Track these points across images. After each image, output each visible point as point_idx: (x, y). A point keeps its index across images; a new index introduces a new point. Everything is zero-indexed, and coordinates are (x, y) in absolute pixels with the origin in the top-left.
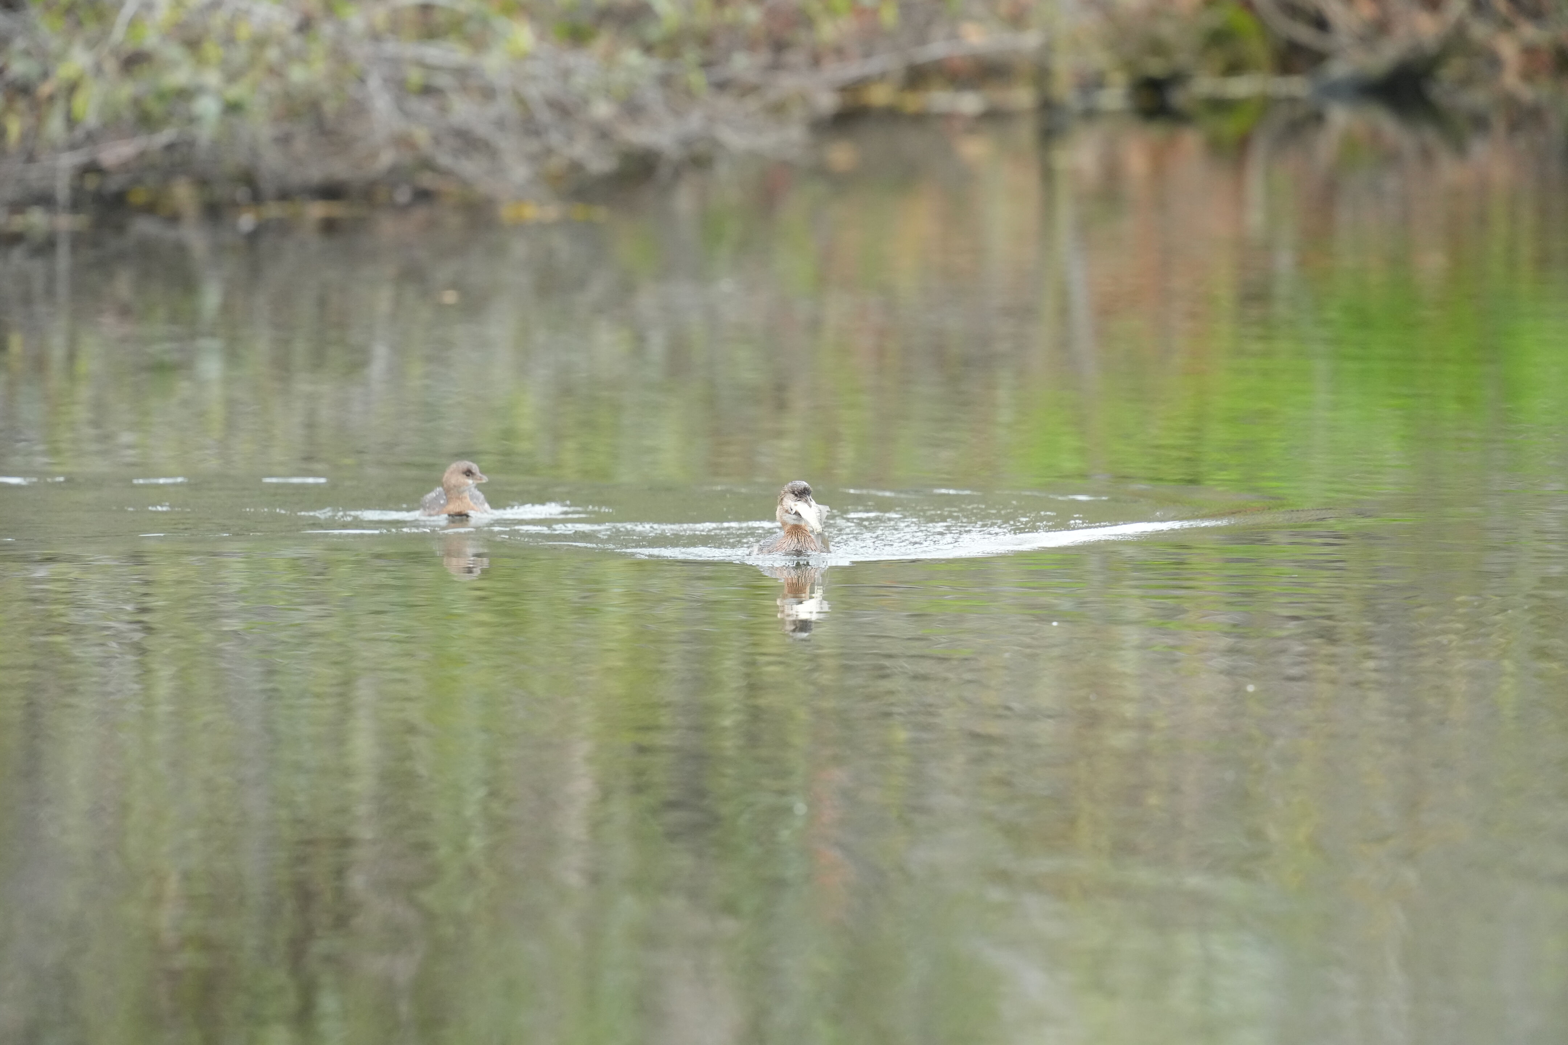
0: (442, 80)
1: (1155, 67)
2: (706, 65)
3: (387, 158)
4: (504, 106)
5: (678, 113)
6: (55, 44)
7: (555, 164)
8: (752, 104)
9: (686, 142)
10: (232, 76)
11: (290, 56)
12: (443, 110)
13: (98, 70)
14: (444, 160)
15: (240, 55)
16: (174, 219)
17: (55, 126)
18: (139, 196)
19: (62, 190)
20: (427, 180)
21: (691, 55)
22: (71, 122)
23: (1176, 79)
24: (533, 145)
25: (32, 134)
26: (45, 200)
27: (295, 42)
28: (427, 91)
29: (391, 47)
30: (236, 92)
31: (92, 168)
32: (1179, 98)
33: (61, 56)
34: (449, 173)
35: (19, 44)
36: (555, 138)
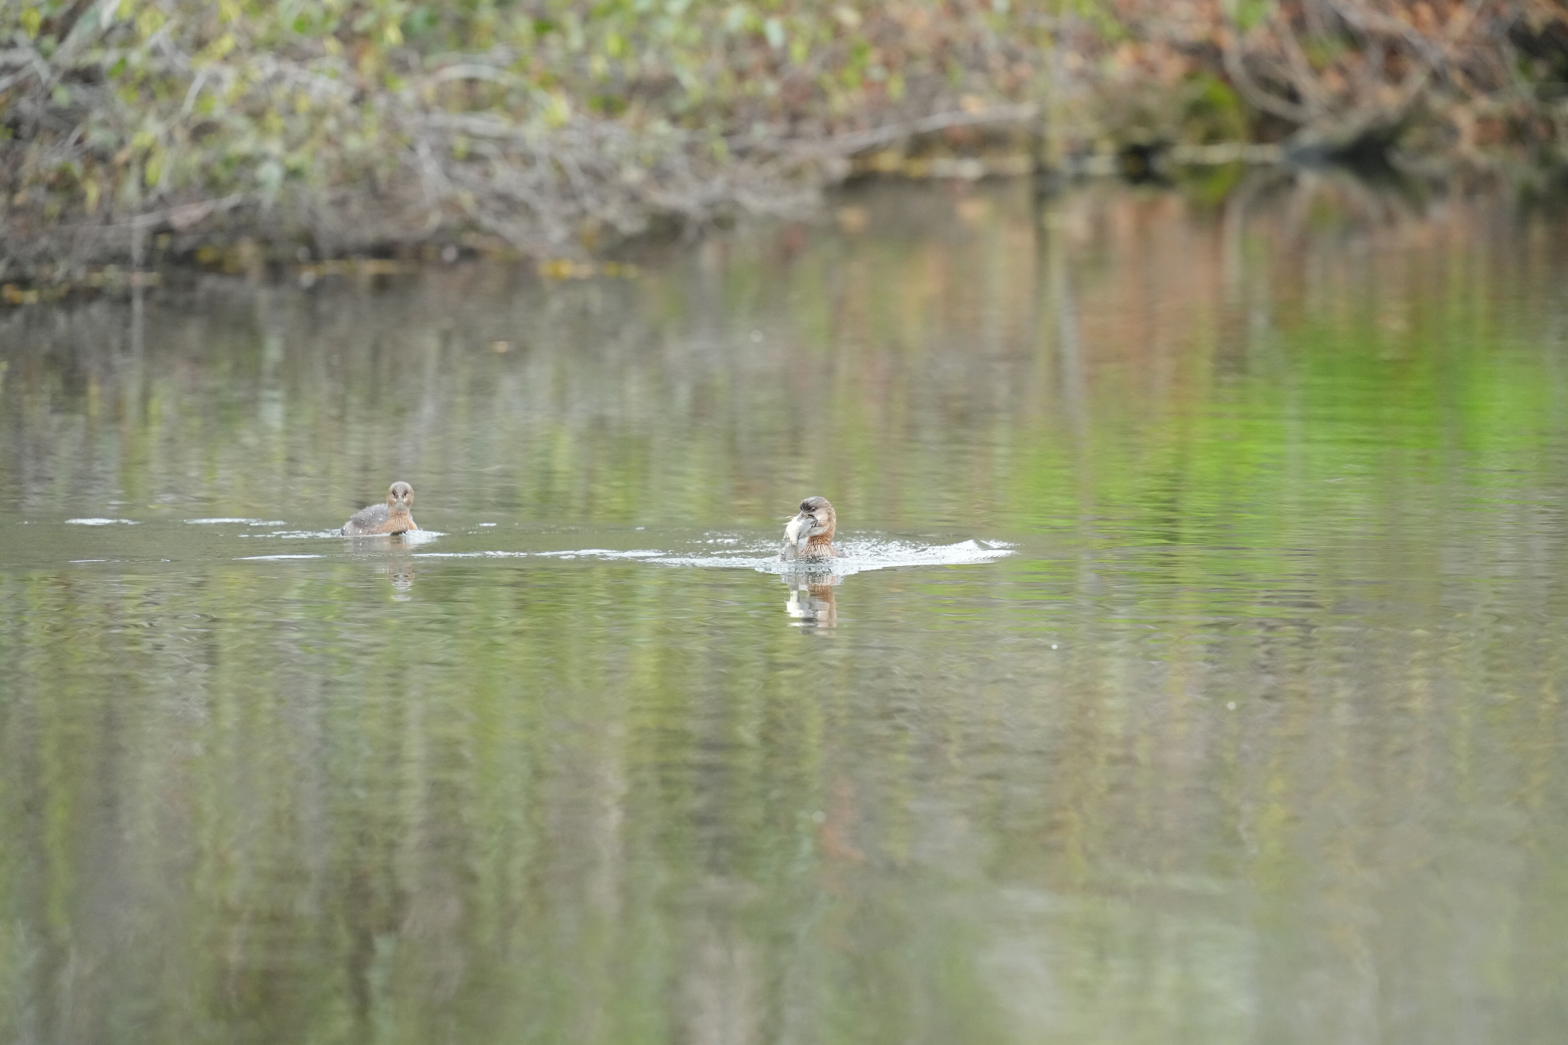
0: (485, 148)
1: (1141, 136)
2: (728, 134)
3: (435, 220)
4: (543, 171)
5: (702, 178)
6: (130, 115)
7: (590, 224)
8: (770, 169)
9: (710, 205)
10: (293, 146)
11: (345, 127)
12: (487, 175)
13: (170, 139)
14: (487, 221)
15: (300, 125)
16: (240, 274)
17: (130, 190)
18: (207, 255)
19: (137, 249)
20: (471, 240)
21: (714, 125)
22: (145, 187)
23: (1160, 146)
24: (571, 208)
25: (109, 198)
26: (122, 259)
27: (350, 113)
28: (472, 158)
29: (438, 118)
30: (295, 159)
31: (164, 229)
32: (1161, 164)
33: (136, 127)
34: (492, 234)
35: (97, 115)
36: (589, 201)
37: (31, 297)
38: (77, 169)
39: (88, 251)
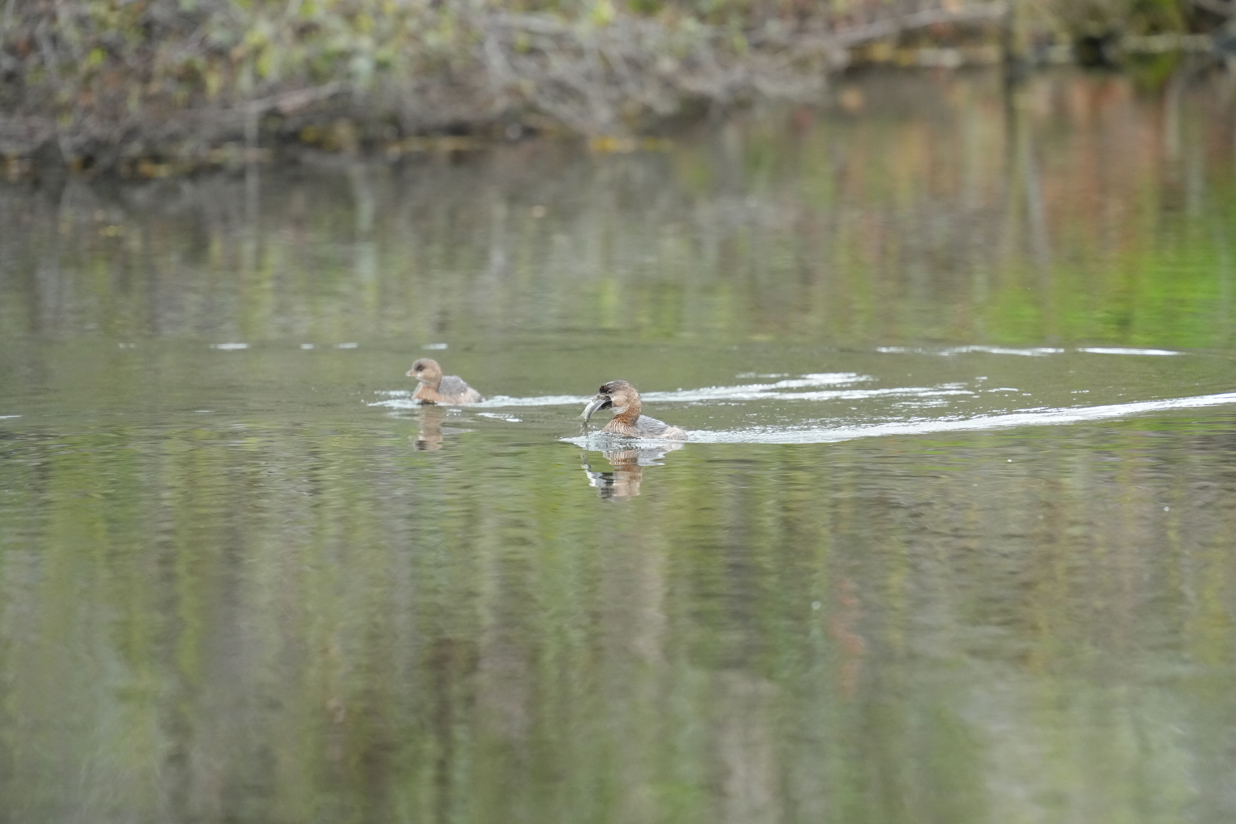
0: (544, 44)
1: (1094, 28)
2: (747, 30)
3: (501, 104)
4: (591, 63)
5: (725, 67)
6: (244, 17)
7: (630, 107)
8: (783, 60)
9: (732, 89)
10: (381, 41)
11: (427, 26)
12: (544, 66)
13: (278, 38)
14: (546, 105)
15: (386, 25)
16: (337, 150)
17: (245, 81)
18: (310, 134)
19: (251, 128)
20: (532, 121)
21: (735, 22)
22: (258, 77)
23: (1110, 37)
24: (614, 93)
25: (227, 89)
26: (238, 138)
27: (429, 14)
28: (532, 51)
29: (504, 18)
30: (386, 53)
31: (273, 114)
32: (1111, 53)
33: (250, 27)
34: (547, 115)
35: (217, 17)
36: (631, 87)
37: (162, 171)
38: (200, 62)
39: (209, 132)
